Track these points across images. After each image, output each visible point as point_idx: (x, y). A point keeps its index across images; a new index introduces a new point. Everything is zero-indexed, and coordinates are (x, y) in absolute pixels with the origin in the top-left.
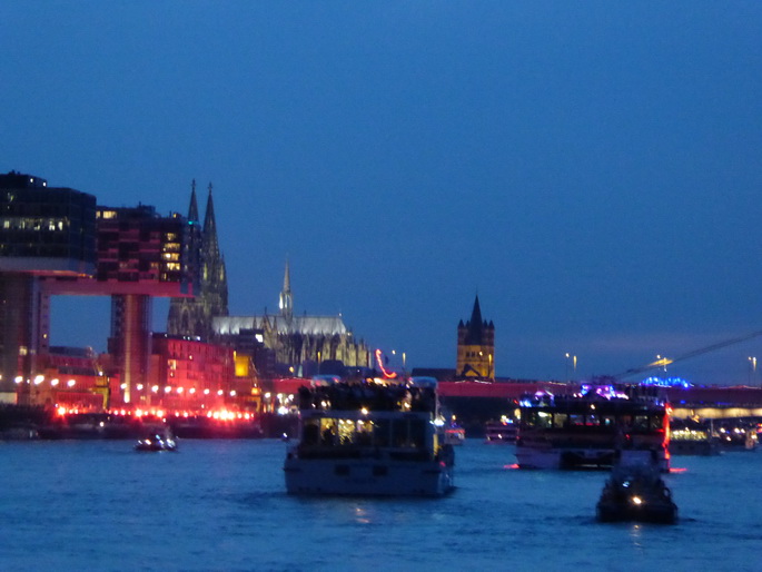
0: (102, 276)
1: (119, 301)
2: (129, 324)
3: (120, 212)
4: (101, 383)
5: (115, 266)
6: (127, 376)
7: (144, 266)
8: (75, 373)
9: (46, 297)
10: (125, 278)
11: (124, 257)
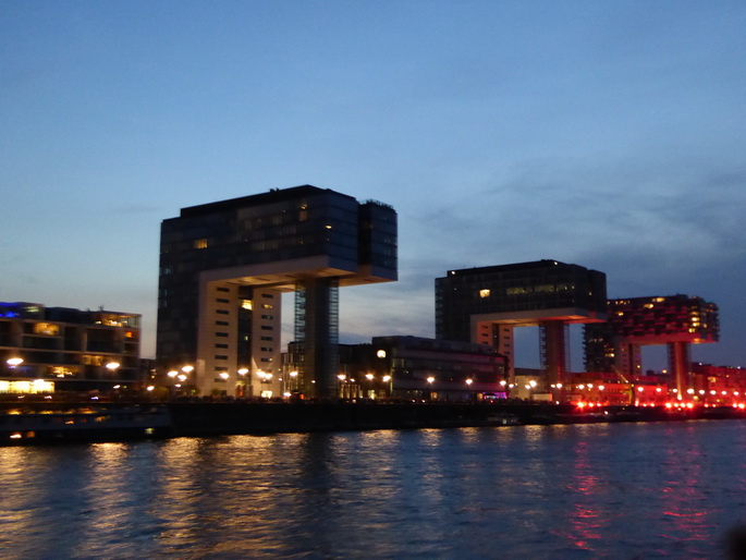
0: (658, 333)
1: (671, 345)
2: (678, 358)
3: (666, 298)
4: (627, 387)
5: (664, 327)
6: (679, 386)
7: (679, 325)
8: (605, 382)
9: (637, 346)
10: (669, 332)
11: (668, 321)
